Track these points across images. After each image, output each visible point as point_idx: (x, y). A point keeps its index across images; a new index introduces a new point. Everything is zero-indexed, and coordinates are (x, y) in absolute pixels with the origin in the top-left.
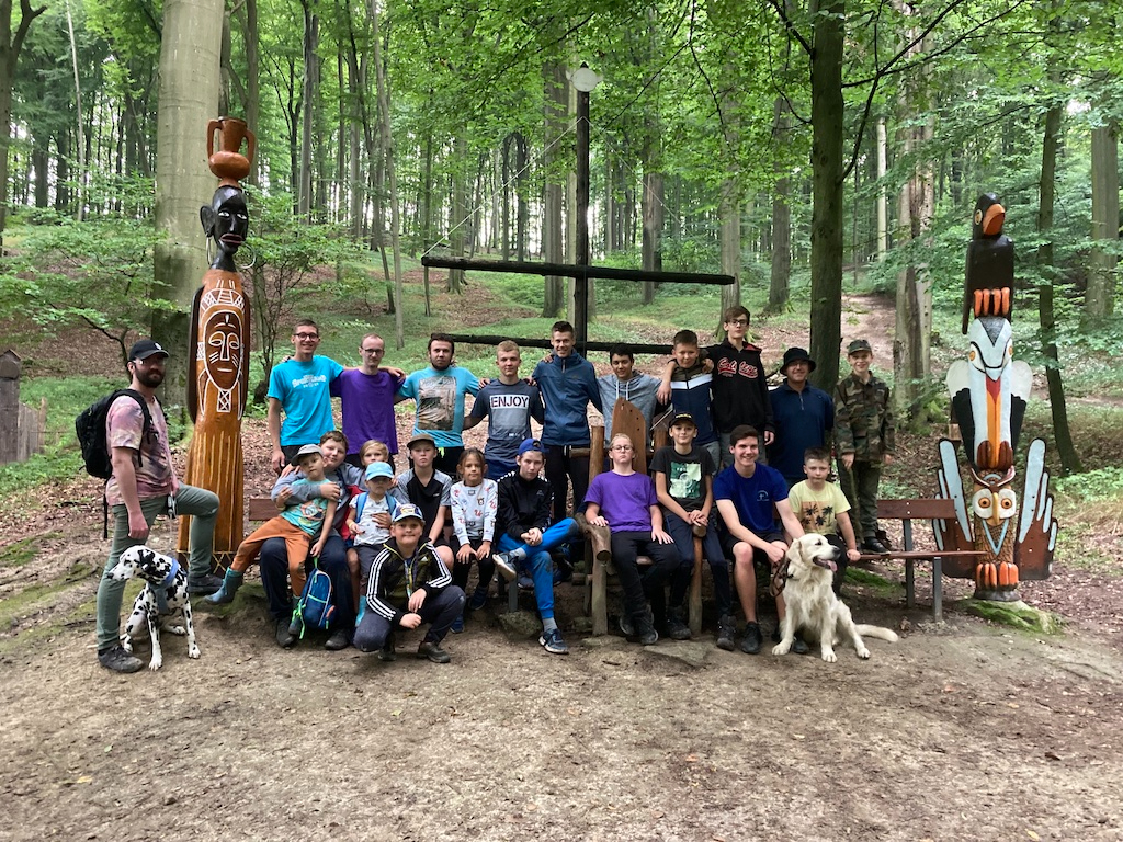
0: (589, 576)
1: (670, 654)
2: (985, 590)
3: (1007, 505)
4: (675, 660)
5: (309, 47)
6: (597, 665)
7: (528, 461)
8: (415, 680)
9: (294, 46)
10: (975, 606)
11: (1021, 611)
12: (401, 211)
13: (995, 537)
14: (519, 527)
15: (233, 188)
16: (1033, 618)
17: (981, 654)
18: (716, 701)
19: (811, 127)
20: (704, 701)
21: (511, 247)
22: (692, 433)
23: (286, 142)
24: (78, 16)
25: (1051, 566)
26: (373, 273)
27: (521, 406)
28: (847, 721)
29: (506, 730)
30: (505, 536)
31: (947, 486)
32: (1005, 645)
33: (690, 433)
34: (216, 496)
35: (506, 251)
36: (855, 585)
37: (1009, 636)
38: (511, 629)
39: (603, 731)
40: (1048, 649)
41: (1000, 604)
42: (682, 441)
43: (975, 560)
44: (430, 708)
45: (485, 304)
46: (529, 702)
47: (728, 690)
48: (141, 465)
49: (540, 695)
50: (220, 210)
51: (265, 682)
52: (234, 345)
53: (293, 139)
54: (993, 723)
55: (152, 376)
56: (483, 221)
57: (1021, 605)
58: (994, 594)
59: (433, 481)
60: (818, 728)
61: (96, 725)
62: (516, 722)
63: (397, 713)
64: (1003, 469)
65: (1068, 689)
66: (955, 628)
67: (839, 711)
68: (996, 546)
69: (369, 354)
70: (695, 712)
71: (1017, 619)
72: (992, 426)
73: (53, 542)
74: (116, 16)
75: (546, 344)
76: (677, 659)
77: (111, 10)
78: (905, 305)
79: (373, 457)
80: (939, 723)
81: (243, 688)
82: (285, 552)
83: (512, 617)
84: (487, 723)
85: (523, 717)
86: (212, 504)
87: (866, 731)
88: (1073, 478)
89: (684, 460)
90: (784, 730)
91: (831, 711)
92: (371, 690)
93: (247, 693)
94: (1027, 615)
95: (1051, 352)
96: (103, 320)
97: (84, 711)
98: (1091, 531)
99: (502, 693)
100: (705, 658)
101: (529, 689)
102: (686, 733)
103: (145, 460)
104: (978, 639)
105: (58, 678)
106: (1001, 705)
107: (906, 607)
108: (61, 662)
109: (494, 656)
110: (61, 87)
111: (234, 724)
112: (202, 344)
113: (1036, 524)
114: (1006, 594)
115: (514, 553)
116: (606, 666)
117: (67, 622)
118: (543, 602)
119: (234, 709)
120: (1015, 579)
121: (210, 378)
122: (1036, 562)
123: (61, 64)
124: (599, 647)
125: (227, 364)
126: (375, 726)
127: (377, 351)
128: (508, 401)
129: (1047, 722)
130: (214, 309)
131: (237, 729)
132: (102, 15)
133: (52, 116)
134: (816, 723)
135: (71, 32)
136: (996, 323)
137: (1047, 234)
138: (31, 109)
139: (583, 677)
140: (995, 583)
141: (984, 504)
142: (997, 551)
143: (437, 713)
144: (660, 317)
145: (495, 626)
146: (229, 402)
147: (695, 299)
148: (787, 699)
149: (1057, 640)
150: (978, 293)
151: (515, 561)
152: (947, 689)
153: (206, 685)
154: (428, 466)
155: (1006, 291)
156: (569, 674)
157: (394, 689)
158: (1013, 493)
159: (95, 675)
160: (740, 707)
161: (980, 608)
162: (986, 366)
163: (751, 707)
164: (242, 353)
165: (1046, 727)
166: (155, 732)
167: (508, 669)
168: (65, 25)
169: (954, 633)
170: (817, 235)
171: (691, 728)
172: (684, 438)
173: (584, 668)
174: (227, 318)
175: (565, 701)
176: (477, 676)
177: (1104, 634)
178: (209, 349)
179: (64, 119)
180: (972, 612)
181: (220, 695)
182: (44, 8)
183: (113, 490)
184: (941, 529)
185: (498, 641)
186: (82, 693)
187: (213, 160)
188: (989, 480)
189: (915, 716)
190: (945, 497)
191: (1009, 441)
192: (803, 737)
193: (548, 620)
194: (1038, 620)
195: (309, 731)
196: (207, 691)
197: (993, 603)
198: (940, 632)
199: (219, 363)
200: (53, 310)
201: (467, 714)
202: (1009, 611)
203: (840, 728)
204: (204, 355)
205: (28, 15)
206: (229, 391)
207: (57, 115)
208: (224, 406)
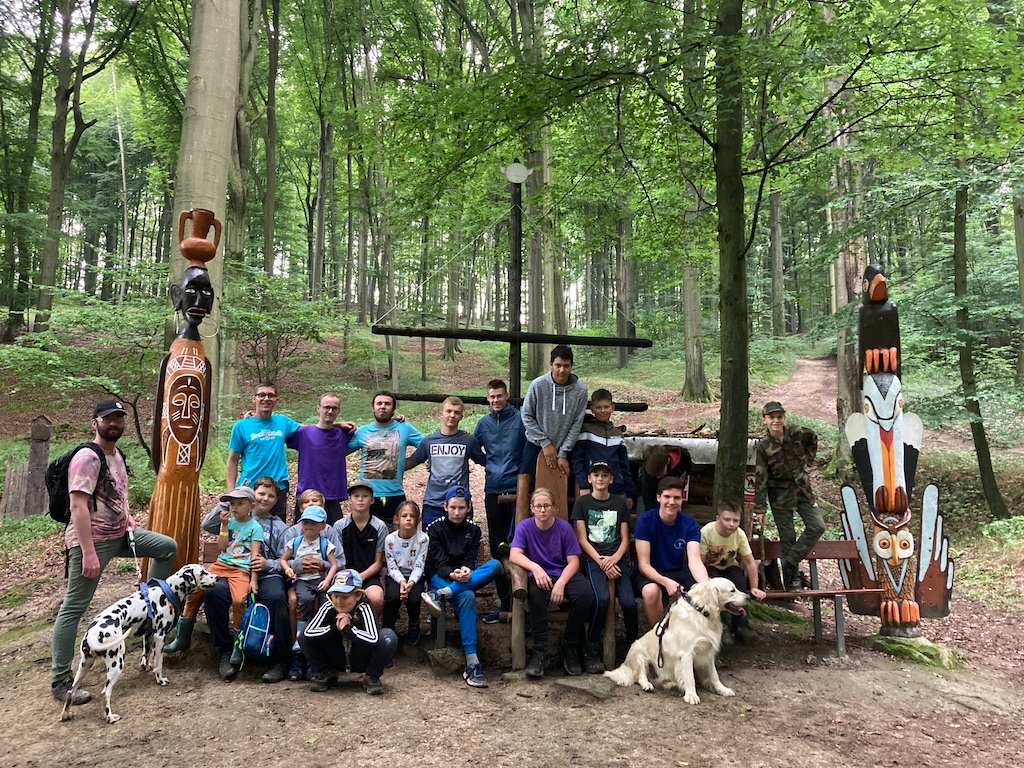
0: (509, 614)
1: (579, 687)
2: (889, 627)
3: (905, 546)
4: (583, 692)
5: (323, 150)
6: (510, 698)
7: (453, 507)
8: (336, 710)
9: (312, 150)
10: (880, 641)
11: (922, 647)
12: (406, 289)
13: (896, 575)
14: (449, 568)
15: (199, 268)
16: (933, 654)
17: (878, 687)
18: (612, 731)
19: (716, 209)
20: (602, 731)
21: (502, 319)
22: (609, 480)
23: (304, 230)
24: (127, 128)
25: (950, 603)
26: (377, 343)
27: (458, 455)
28: (733, 749)
29: (408, 756)
30: (436, 576)
31: (850, 530)
32: (903, 679)
33: (606, 480)
34: (172, 540)
35: (498, 323)
36: (771, 622)
37: (908, 670)
38: (438, 664)
39: (499, 758)
40: (943, 682)
41: (903, 640)
42: (599, 487)
43: (879, 598)
44: (344, 736)
45: (476, 370)
46: (436, 731)
47: (627, 720)
48: (96, 510)
49: (448, 725)
50: (188, 287)
51: (197, 712)
52: (195, 405)
53: (310, 228)
54: (874, 752)
55: (111, 432)
56: (478, 297)
57: (923, 641)
58: (898, 631)
59: (369, 527)
60: (704, 756)
61: (36, 752)
62: (420, 749)
63: (312, 741)
64: (900, 512)
65: (955, 721)
66: (858, 663)
67: (728, 740)
68: (897, 585)
69: (325, 411)
70: (590, 741)
71: (917, 654)
72: (888, 474)
73: (46, 587)
74: (157, 128)
75: (484, 401)
76: (584, 691)
77: (155, 123)
78: (845, 366)
79: (311, 502)
80: (822, 752)
81: (177, 719)
82: (228, 591)
83: (438, 653)
84: (392, 750)
85: (428, 745)
86: (170, 548)
87: (749, 759)
88: (997, 524)
89: (602, 506)
90: (671, 757)
91: (720, 739)
92: (293, 719)
93: (178, 723)
94: (927, 651)
95: (974, 407)
96: (115, 386)
97: (29, 739)
98: (1013, 573)
99: (413, 723)
100: (611, 690)
101: (439, 719)
102: (577, 760)
103: (100, 505)
104: (878, 672)
105: (15, 709)
106: (886, 735)
107: (814, 643)
108: (21, 695)
109: (415, 689)
110: (111, 187)
111: (160, 752)
112: (166, 404)
113: (934, 564)
114: (908, 630)
115: (440, 591)
116: (519, 698)
117: (38, 658)
118: (466, 639)
119: (163, 738)
120: (916, 616)
121: (172, 434)
122: (936, 600)
123: (112, 168)
124: (516, 680)
125: (188, 422)
126: (288, 752)
127: (334, 408)
128: (446, 450)
129: (927, 751)
130: (178, 373)
131: (161, 756)
132: (147, 127)
133: (101, 212)
134: (704, 751)
135: (121, 141)
136: (886, 379)
137: (960, 301)
138: (84, 206)
139: (492, 708)
140: (897, 619)
141: (884, 545)
142: (898, 589)
143: (349, 741)
144: (634, 379)
145: (424, 661)
146: (188, 456)
147: (666, 363)
148: (682, 728)
149: (955, 674)
150: (869, 353)
151: (442, 599)
152: (838, 720)
153: (144, 716)
154: (365, 510)
155: (894, 350)
156: (481, 705)
157: (315, 719)
158: (911, 535)
159: (46, 707)
160: (634, 736)
161: (884, 643)
162: (878, 418)
163: (645, 736)
164: (202, 411)
165: (924, 756)
166: (86, 759)
167: (425, 701)
168: (116, 135)
169: (857, 667)
170: (723, 303)
171: (582, 755)
172: (602, 484)
173: (498, 700)
174: (189, 381)
175: (470, 731)
176: (395, 707)
177: (1004, 669)
178: (172, 408)
179: (112, 214)
180: (877, 648)
181: (153, 725)
182: (95, 121)
183: (71, 536)
184: (846, 568)
185: (425, 676)
186: (32, 723)
187: (183, 245)
188: (888, 523)
189: (800, 745)
190: (849, 539)
191: (904, 486)
192: (686, 764)
193: (470, 656)
194: (938, 655)
195: (226, 758)
196: (143, 721)
197: (897, 639)
198: (843, 666)
199: (181, 421)
200: (72, 378)
201: (376, 742)
202: (911, 646)
203: (725, 756)
204: (168, 413)
205: (81, 126)
206: (189, 446)
207: (106, 212)
208: (184, 459)
